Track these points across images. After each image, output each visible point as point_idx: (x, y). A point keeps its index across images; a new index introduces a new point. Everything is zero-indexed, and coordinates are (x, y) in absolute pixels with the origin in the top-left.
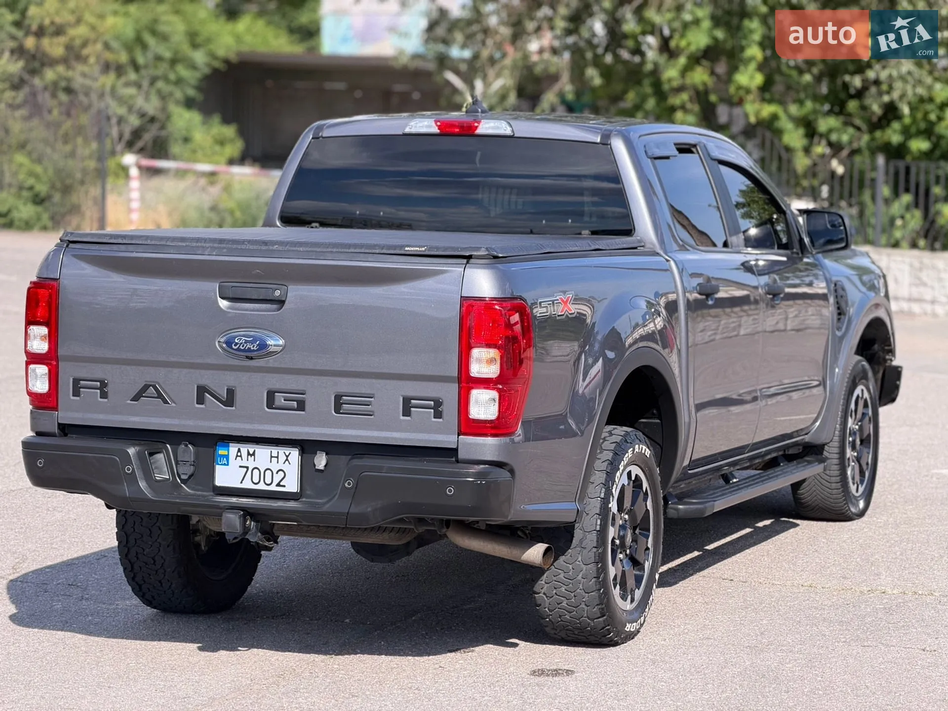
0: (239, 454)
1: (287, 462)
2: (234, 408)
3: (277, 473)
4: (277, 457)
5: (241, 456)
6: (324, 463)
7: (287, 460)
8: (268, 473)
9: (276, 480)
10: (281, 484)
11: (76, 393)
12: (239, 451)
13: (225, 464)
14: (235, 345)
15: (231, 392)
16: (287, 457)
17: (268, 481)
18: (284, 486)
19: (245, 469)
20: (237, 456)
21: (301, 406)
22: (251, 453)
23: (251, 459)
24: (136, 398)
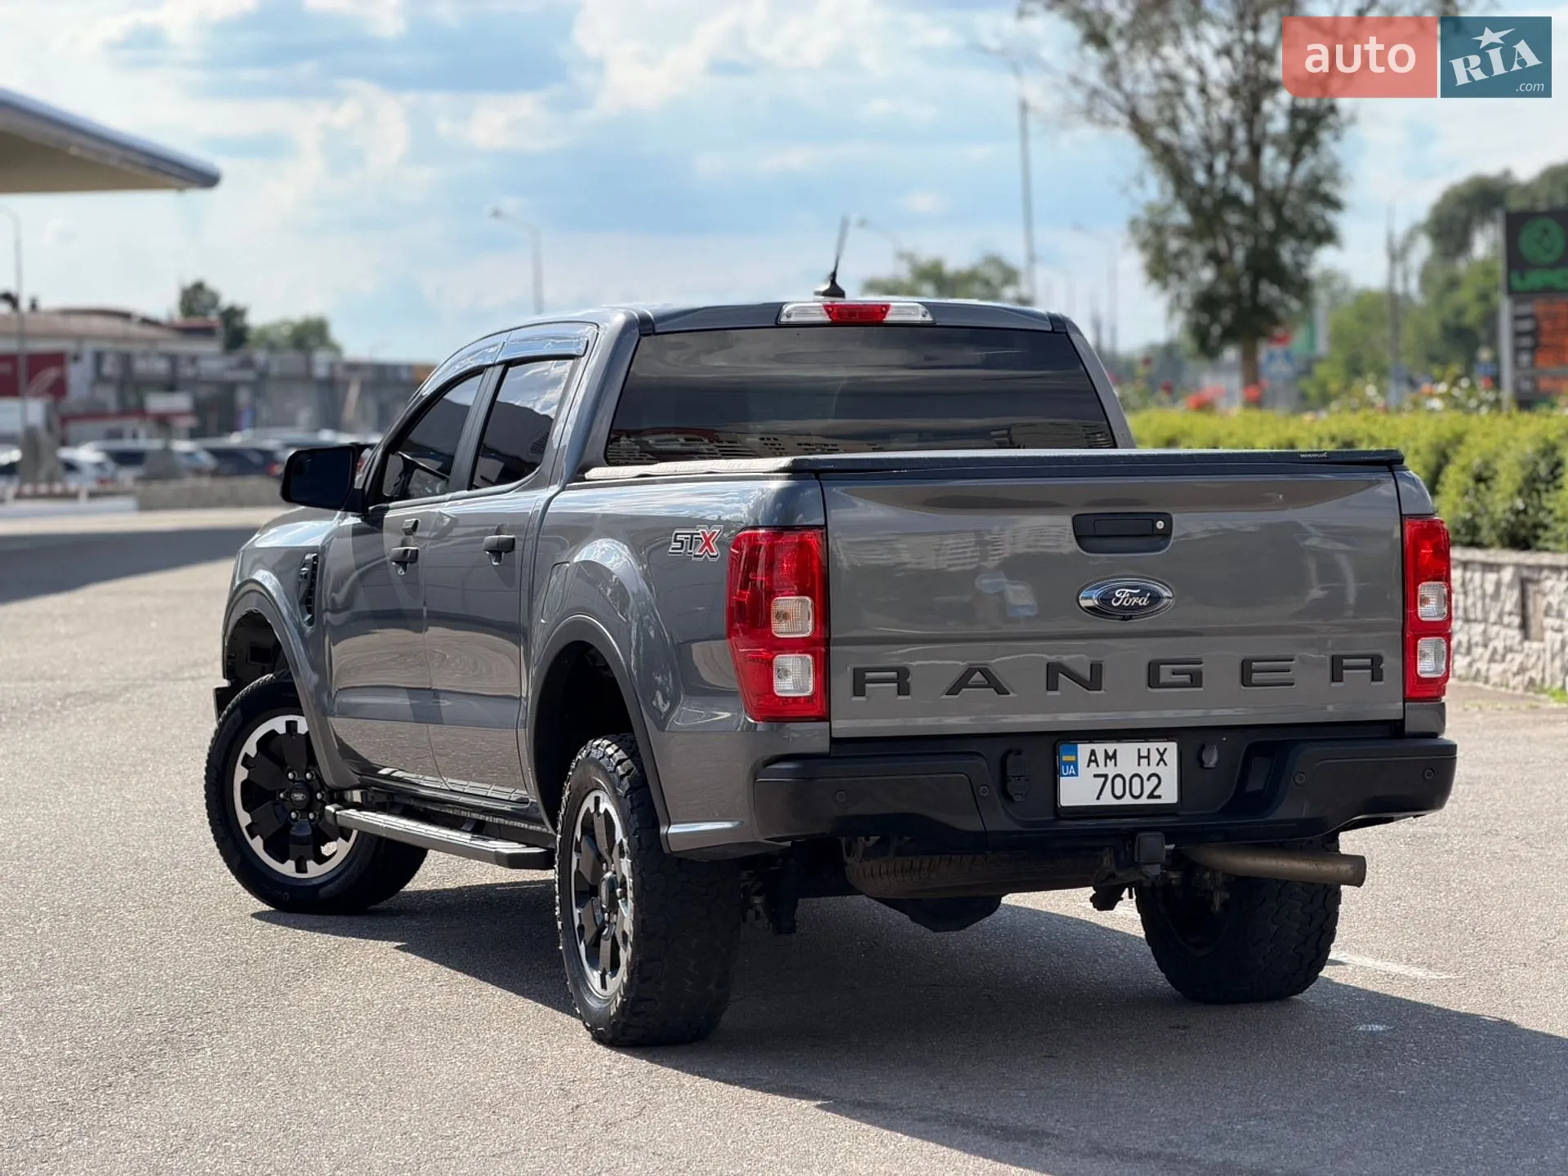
0: (1093, 758)
1: (1162, 763)
2: (1102, 692)
3: (1149, 779)
4: (1148, 757)
5: (1096, 761)
6: (1215, 758)
7: (1162, 759)
8: (1136, 781)
9: (1149, 787)
10: (1156, 793)
11: (859, 690)
12: (1093, 753)
13: (1072, 775)
14: (1115, 602)
15: (1096, 669)
16: (1162, 755)
17: (1136, 792)
18: (1159, 797)
19: (1103, 779)
20: (1090, 761)
21: (1196, 680)
22: (1111, 754)
23: (1111, 763)
24: (954, 690)
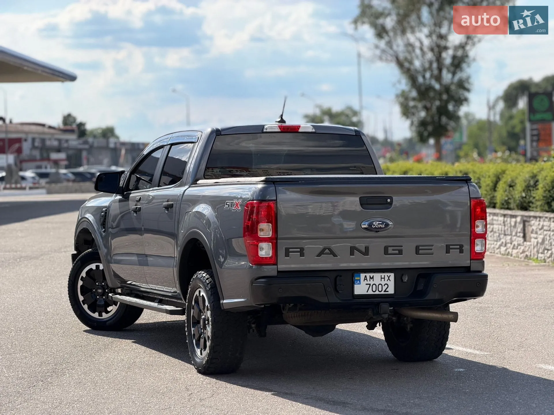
0: (366, 278)
1: (389, 280)
2: (369, 256)
3: (384, 286)
4: (384, 278)
5: (367, 279)
6: (407, 279)
7: (389, 279)
8: (380, 286)
9: (384, 288)
10: (387, 290)
11: (287, 255)
12: (366, 276)
13: (359, 284)
14: (374, 226)
15: (367, 248)
16: (389, 277)
17: (380, 290)
18: (388, 291)
19: (369, 285)
20: (365, 279)
21: (400, 252)
22: (372, 277)
23: (372, 280)
24: (319, 255)
